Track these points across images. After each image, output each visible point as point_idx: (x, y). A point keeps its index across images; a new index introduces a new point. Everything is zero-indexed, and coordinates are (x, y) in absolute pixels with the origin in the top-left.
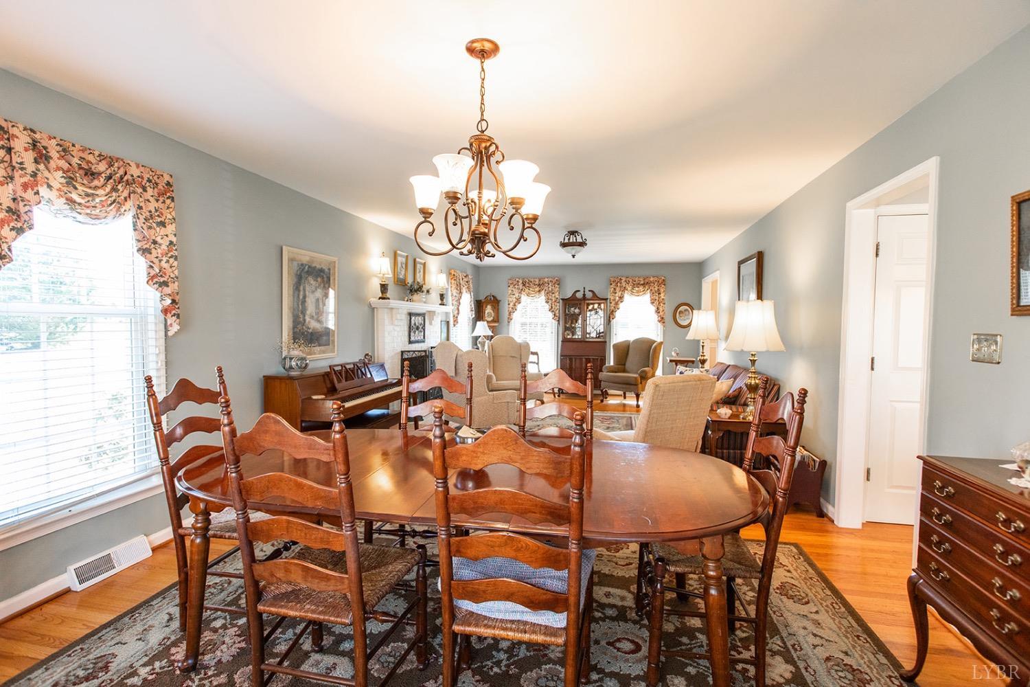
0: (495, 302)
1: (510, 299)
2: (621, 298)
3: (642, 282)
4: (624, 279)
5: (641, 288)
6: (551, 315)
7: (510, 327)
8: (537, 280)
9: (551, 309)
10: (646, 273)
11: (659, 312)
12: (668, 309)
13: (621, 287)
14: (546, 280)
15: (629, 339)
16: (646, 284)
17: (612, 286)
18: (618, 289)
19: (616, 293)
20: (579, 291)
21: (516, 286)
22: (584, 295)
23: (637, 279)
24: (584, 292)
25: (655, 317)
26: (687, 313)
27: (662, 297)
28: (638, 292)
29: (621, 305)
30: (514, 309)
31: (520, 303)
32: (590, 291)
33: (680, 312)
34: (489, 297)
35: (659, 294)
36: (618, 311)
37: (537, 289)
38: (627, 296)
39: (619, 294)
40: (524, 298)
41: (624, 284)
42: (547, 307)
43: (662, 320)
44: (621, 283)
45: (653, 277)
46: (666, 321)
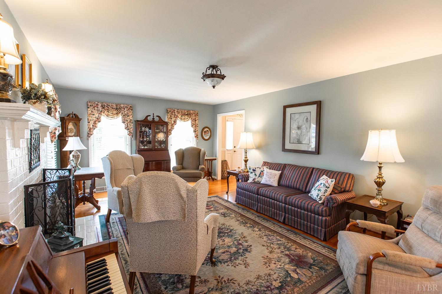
0: (76, 119)
1: (90, 118)
2: (175, 122)
3: (187, 113)
4: (176, 111)
5: (186, 117)
6: (126, 132)
7: (89, 140)
8: (114, 105)
9: (127, 128)
10: (188, 107)
11: (196, 132)
12: (199, 129)
13: (174, 115)
14: (122, 106)
15: (182, 148)
16: (189, 115)
17: (169, 114)
18: (173, 116)
19: (171, 119)
20: (150, 116)
21: (96, 108)
22: (153, 119)
23: (183, 111)
24: (153, 116)
25: (193, 134)
26: (208, 132)
27: (197, 123)
28: (184, 119)
29: (175, 127)
30: (95, 126)
31: (99, 122)
32: (157, 116)
33: (205, 132)
34: (71, 116)
35: (195, 121)
36: (173, 130)
37: (115, 112)
38: (178, 121)
39: (174, 119)
40: (103, 118)
41: (176, 113)
42: (123, 126)
43: (197, 136)
44: (174, 113)
45: (192, 111)
46: (198, 137)
